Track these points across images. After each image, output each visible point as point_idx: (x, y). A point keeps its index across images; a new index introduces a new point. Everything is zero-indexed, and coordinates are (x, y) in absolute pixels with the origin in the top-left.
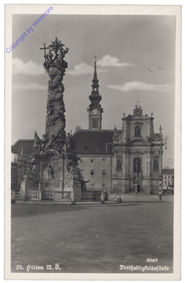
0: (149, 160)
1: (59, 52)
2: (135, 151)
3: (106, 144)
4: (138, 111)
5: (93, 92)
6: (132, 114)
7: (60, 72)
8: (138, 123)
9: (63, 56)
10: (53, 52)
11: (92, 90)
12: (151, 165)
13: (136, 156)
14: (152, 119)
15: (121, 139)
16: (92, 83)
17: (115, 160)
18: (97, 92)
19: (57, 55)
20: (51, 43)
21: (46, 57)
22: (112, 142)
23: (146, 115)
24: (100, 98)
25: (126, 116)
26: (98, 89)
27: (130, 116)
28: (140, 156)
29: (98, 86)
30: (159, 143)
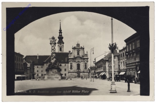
0: (83, 65)
1: (54, 40)
2: (77, 61)
3: (66, 58)
4: (78, 45)
5: (60, 35)
6: (76, 46)
7: (54, 46)
8: (78, 50)
9: (55, 41)
10: (52, 40)
11: (59, 34)
12: (84, 67)
13: (78, 63)
14: (84, 48)
15: (72, 56)
16: (59, 31)
17: (69, 65)
18: (61, 35)
19: (53, 41)
20: (52, 37)
21: (51, 41)
22: (68, 57)
23: (81, 47)
24: (62, 38)
25: (73, 47)
26: (61, 34)
27: (75, 47)
28: (79, 63)
29: (62, 33)
30: (87, 58)
